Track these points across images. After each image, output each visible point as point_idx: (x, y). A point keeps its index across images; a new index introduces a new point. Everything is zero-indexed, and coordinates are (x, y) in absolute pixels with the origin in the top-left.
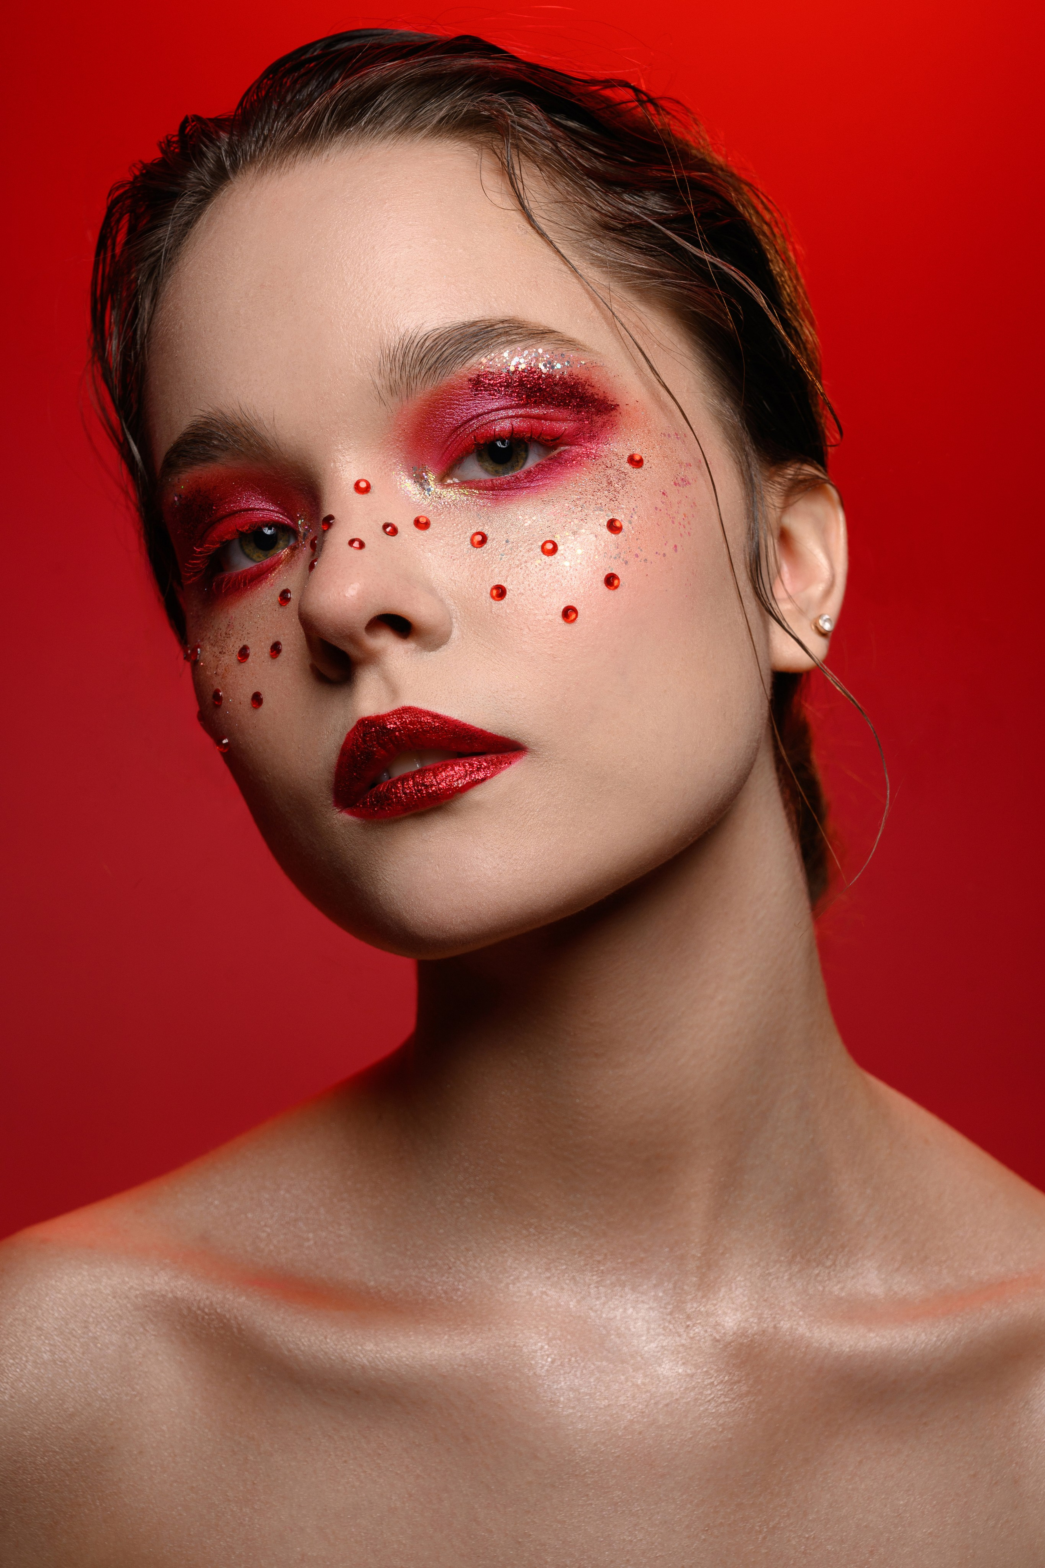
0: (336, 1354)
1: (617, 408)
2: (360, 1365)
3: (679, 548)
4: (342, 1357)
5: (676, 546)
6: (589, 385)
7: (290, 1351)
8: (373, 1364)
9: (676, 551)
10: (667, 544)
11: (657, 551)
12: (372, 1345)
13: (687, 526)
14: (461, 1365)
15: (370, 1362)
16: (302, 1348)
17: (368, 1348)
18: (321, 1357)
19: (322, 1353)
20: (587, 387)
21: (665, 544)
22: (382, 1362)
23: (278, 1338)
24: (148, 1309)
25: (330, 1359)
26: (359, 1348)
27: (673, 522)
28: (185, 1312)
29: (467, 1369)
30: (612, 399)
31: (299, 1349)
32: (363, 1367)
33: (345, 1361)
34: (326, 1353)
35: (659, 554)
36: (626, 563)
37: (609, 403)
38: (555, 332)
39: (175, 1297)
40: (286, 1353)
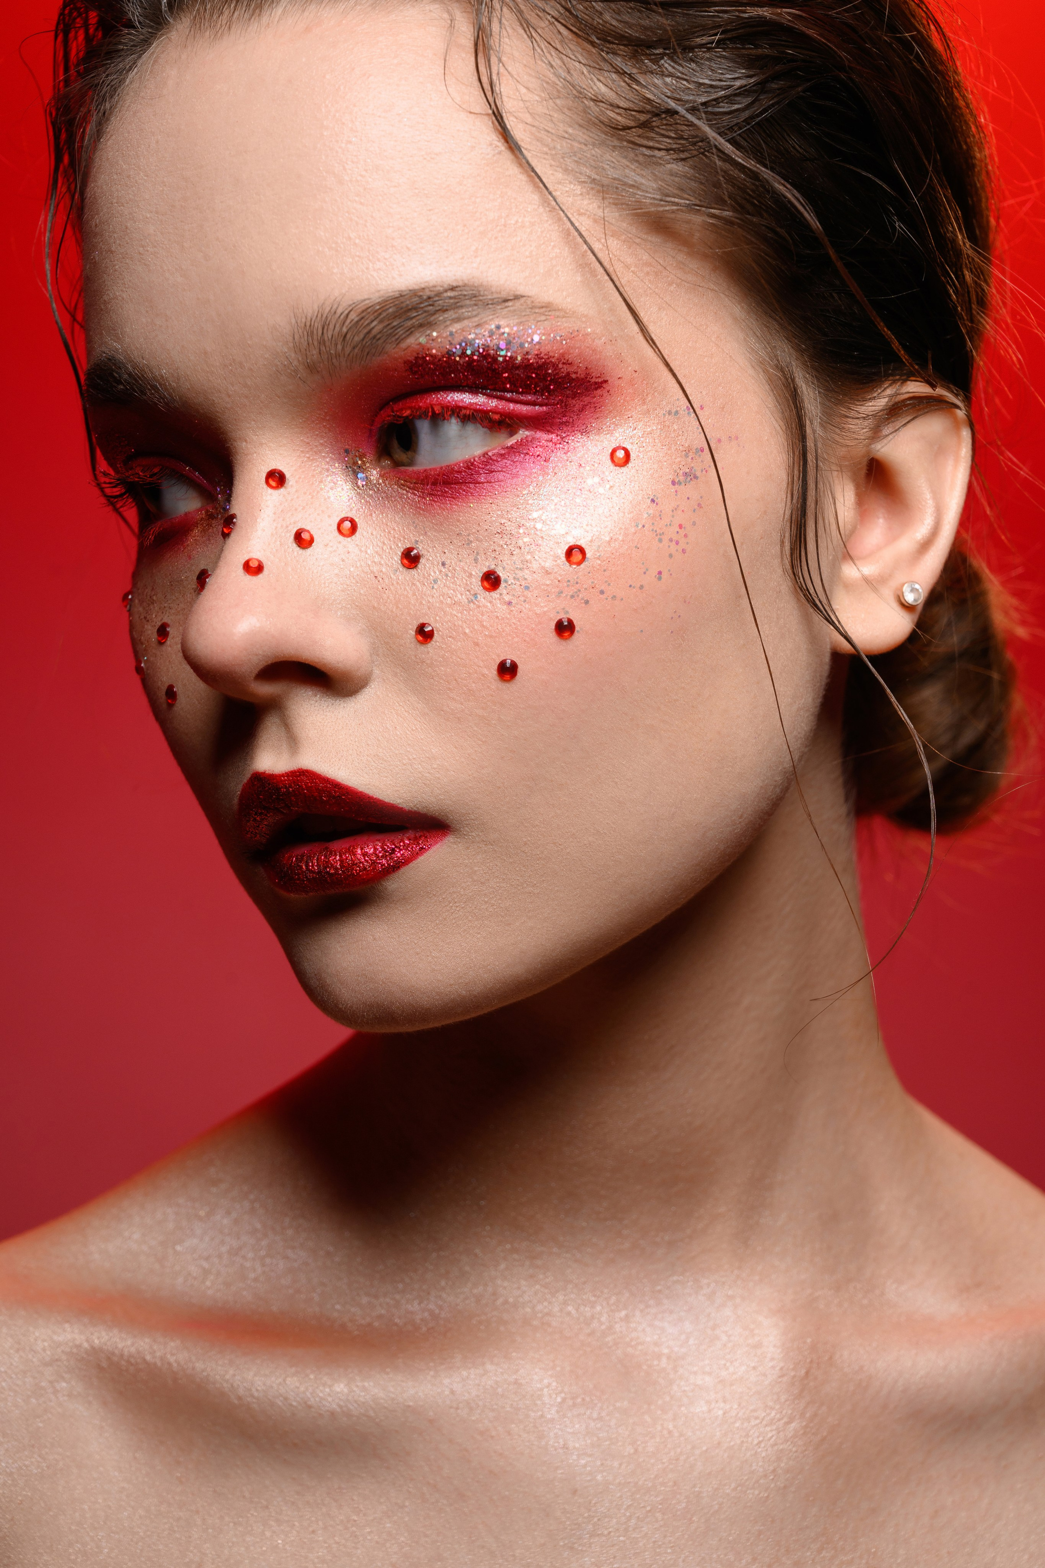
0: (298, 1399)
1: (604, 385)
2: (328, 1411)
3: (665, 575)
4: (305, 1403)
5: (660, 573)
6: (564, 363)
7: (240, 1398)
8: (345, 1409)
9: (660, 579)
10: (647, 573)
11: (631, 583)
12: (342, 1386)
13: (682, 541)
14: (451, 1407)
15: (340, 1407)
16: (256, 1394)
17: (338, 1390)
18: (280, 1404)
19: (281, 1398)
20: (560, 366)
21: (645, 573)
22: (355, 1405)
23: (225, 1385)
24: (59, 1363)
25: (291, 1405)
26: (327, 1390)
27: (660, 541)
28: (104, 1364)
29: (459, 1411)
30: (599, 375)
31: (252, 1396)
32: (333, 1414)
33: (310, 1407)
34: (286, 1399)
35: (634, 587)
36: (587, 602)
37: (593, 380)
38: (523, 296)
39: (93, 1348)
40: (236, 1402)
